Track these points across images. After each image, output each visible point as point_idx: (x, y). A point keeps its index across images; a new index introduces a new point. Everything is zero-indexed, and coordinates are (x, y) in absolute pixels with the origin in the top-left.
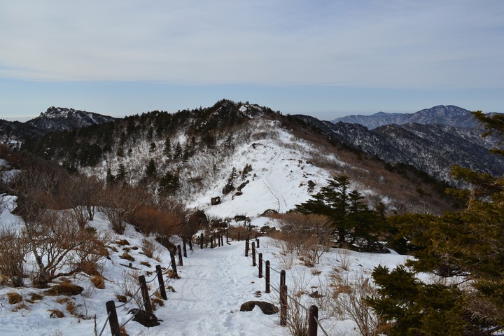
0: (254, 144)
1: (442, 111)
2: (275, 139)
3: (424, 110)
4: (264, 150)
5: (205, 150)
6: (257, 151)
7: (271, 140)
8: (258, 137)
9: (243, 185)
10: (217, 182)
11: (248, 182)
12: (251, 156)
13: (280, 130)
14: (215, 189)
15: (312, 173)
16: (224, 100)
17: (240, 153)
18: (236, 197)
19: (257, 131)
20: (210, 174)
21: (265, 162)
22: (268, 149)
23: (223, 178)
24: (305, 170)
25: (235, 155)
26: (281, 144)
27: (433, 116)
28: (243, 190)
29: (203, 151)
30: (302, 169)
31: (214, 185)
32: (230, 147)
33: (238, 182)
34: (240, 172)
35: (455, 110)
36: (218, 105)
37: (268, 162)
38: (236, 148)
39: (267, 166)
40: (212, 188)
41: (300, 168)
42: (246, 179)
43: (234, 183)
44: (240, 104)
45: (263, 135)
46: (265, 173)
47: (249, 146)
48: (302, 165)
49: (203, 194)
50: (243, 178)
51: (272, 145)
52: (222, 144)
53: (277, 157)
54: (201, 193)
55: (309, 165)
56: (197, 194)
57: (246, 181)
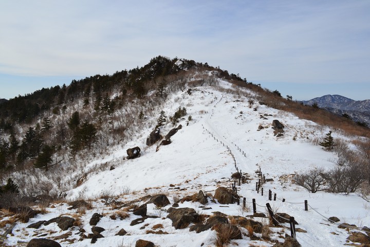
0: (190, 90)
1: (330, 99)
2: (214, 86)
3: (316, 98)
4: (202, 95)
5: (135, 101)
6: (193, 97)
7: (210, 87)
8: (194, 84)
9: (173, 132)
10: (142, 132)
11: (180, 127)
12: (186, 102)
13: (219, 79)
14: (138, 140)
15: (273, 114)
16: (160, 56)
17: (173, 100)
18: (163, 148)
19: (193, 80)
20: (135, 123)
21: (204, 106)
22: (206, 94)
23: (150, 127)
24: (260, 110)
25: (167, 102)
26: (222, 90)
27: (323, 103)
28: (172, 138)
29: (133, 102)
30: (256, 110)
31: (137, 135)
32: (162, 97)
33: (167, 129)
34: (171, 118)
35: (339, 98)
36: (153, 62)
37: (207, 106)
38: (168, 96)
39: (206, 109)
40: (135, 138)
41: (252, 109)
42: (178, 124)
43: (161, 130)
44: (176, 60)
45: (201, 83)
46: (204, 116)
47: (184, 93)
48: (254, 106)
49: (122, 146)
50: (174, 124)
51: (211, 91)
52: (153, 94)
53: (218, 100)
54: (120, 145)
55: (264, 106)
56: (115, 147)
57: (177, 127)
